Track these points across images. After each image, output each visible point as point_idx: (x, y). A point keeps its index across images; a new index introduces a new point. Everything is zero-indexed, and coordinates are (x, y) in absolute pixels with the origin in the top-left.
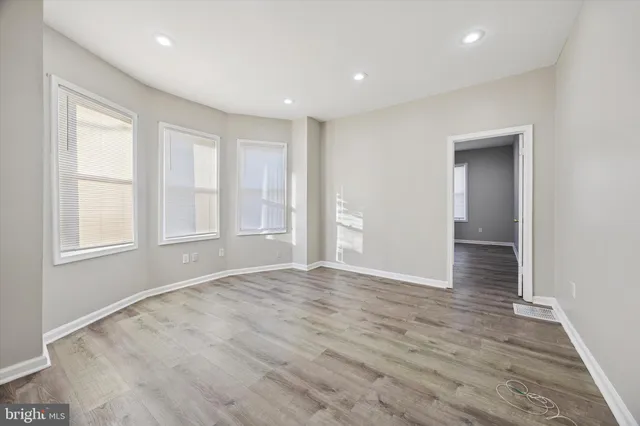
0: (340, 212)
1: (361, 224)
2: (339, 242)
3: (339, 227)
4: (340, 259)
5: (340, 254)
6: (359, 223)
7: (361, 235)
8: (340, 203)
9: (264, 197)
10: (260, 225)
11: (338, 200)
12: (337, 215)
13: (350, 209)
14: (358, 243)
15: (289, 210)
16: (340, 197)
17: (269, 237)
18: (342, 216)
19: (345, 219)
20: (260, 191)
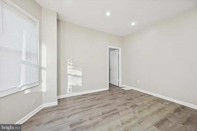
0: (70, 69)
1: (81, 73)
2: (69, 84)
3: (69, 76)
4: (70, 91)
5: (70, 90)
6: (80, 73)
7: (81, 78)
8: (70, 65)
9: (24, 58)
10: (19, 84)
11: (69, 63)
12: (68, 70)
13: (75, 67)
14: (79, 82)
15: (40, 68)
16: (70, 62)
17: (27, 92)
18: (71, 70)
19: (72, 72)
20: (20, 52)
